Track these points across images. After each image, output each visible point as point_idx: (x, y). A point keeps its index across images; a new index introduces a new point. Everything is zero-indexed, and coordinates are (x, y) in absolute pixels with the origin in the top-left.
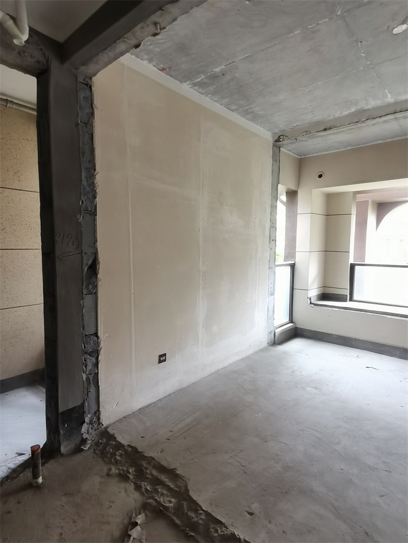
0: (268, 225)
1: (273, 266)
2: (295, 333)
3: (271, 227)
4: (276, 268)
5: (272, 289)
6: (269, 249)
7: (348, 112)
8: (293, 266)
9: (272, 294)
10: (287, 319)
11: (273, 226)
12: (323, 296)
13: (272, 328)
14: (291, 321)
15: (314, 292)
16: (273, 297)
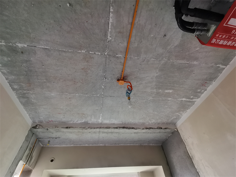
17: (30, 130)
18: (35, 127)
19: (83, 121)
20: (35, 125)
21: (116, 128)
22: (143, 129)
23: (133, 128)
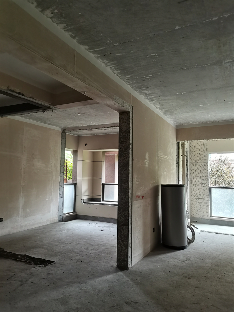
0: (59, 166)
1: (62, 184)
2: (75, 217)
3: (61, 167)
4: (65, 185)
5: (62, 195)
6: (59, 177)
8: (76, 185)
9: (62, 197)
10: (73, 211)
12: (92, 199)
13: (62, 214)
14: (75, 211)
15: (85, 197)
16: (62, 199)
18: (63, 131)
19: (86, 125)
20: (63, 130)
21: (109, 127)
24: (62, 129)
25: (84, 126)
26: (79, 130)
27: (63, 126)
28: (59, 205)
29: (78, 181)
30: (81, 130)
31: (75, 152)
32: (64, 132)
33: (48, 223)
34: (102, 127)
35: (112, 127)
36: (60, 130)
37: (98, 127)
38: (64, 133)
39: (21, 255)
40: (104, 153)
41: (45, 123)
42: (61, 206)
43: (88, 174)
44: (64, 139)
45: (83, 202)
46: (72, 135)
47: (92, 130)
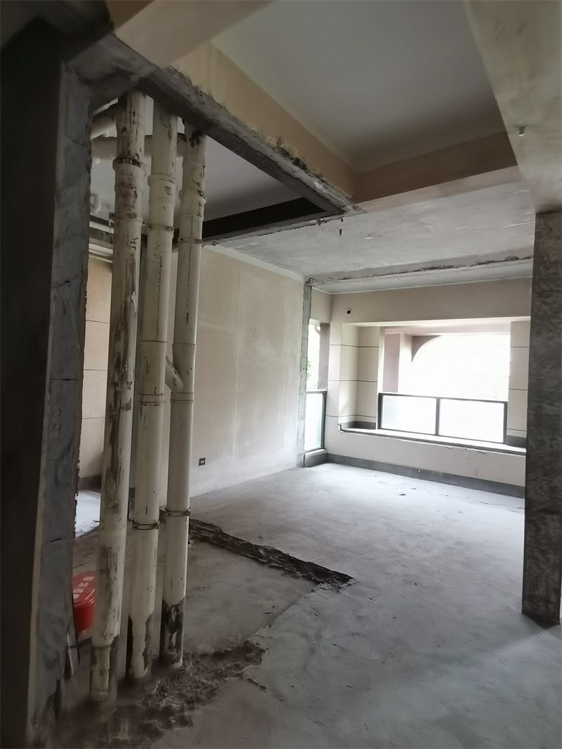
0: (299, 355)
1: (304, 392)
2: (325, 458)
3: (302, 357)
4: (308, 395)
5: (302, 413)
6: (299, 377)
7: (359, 269)
8: (325, 394)
9: (303, 418)
10: (319, 446)
11: (304, 356)
12: (356, 424)
13: (303, 452)
14: (323, 447)
15: (344, 419)
16: (303, 421)
17: (305, 285)
18: (307, 282)
19: (362, 268)
20: (307, 280)
21: (418, 271)
22: (472, 266)
23: (450, 267)
24: (305, 277)
25: (357, 269)
26: (345, 279)
27: (310, 270)
28: (298, 433)
29: (331, 387)
30: (348, 278)
31: (325, 327)
32: (309, 283)
33: (280, 470)
34: (399, 271)
35: (425, 269)
36: (301, 280)
37: (391, 271)
38: (308, 286)
39: (265, 549)
40: (383, 329)
41: (278, 264)
42: (301, 436)
43: (349, 373)
44: (307, 298)
45: (341, 430)
46: (322, 291)
47: (375, 277)
